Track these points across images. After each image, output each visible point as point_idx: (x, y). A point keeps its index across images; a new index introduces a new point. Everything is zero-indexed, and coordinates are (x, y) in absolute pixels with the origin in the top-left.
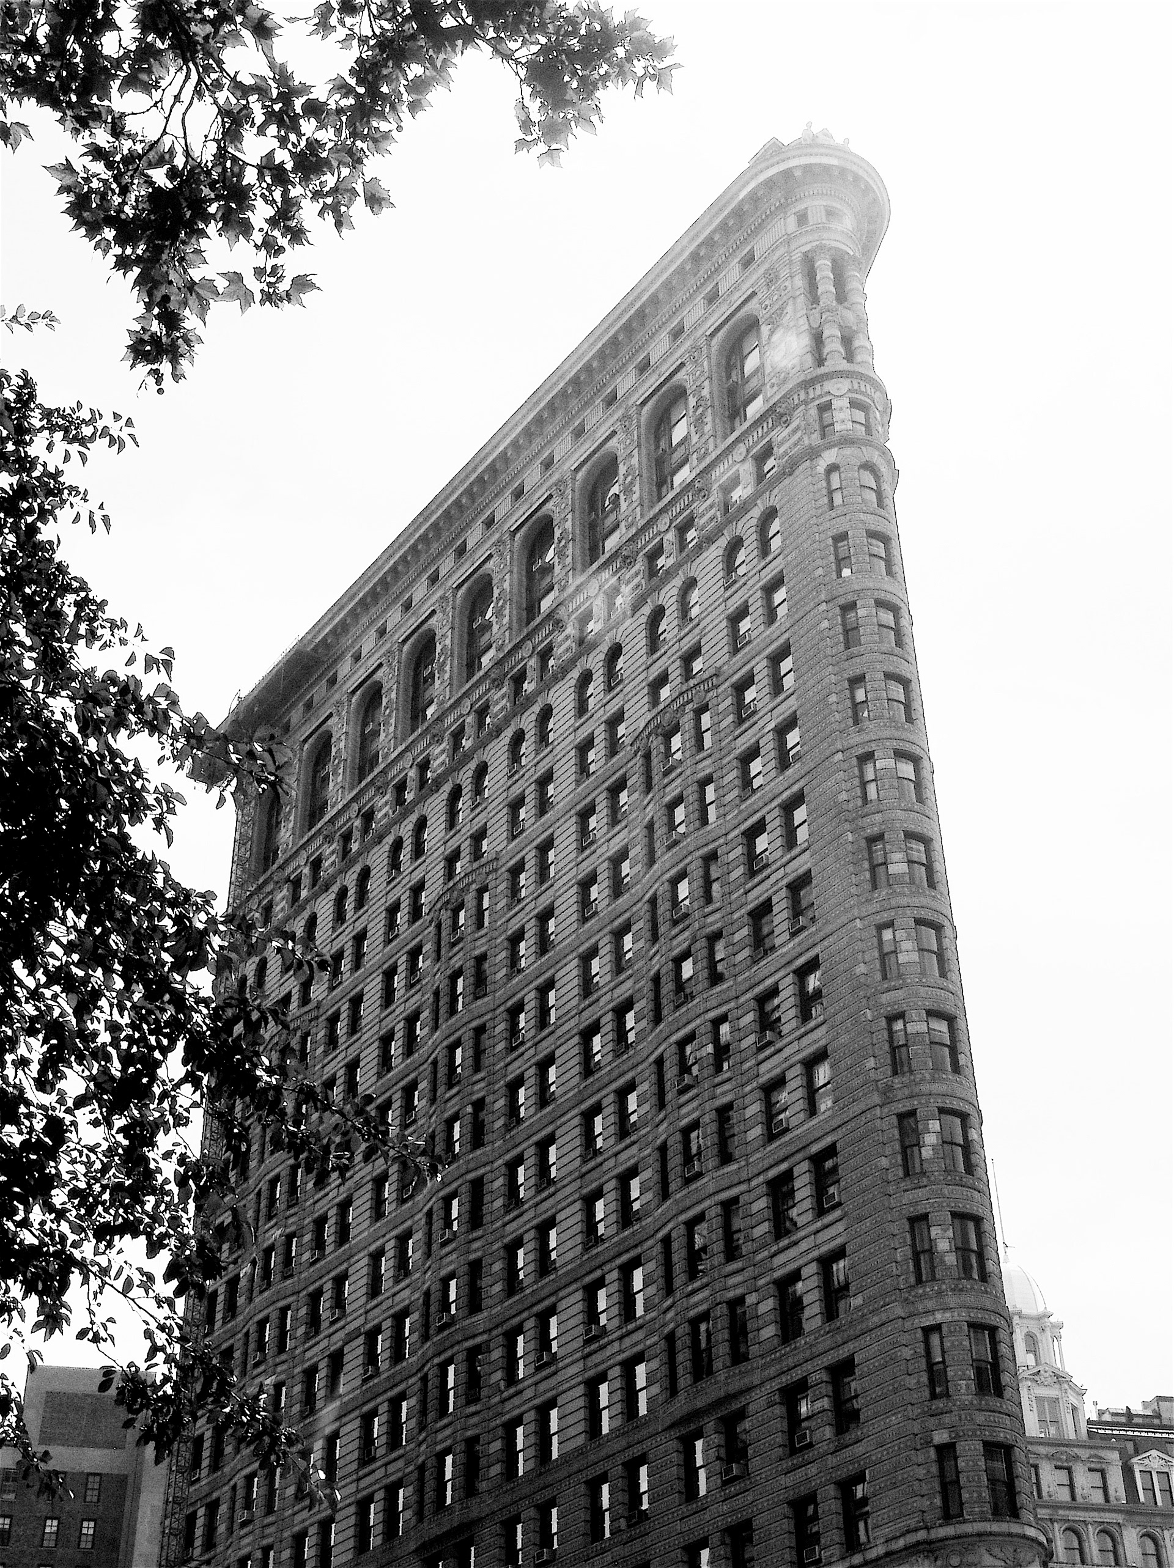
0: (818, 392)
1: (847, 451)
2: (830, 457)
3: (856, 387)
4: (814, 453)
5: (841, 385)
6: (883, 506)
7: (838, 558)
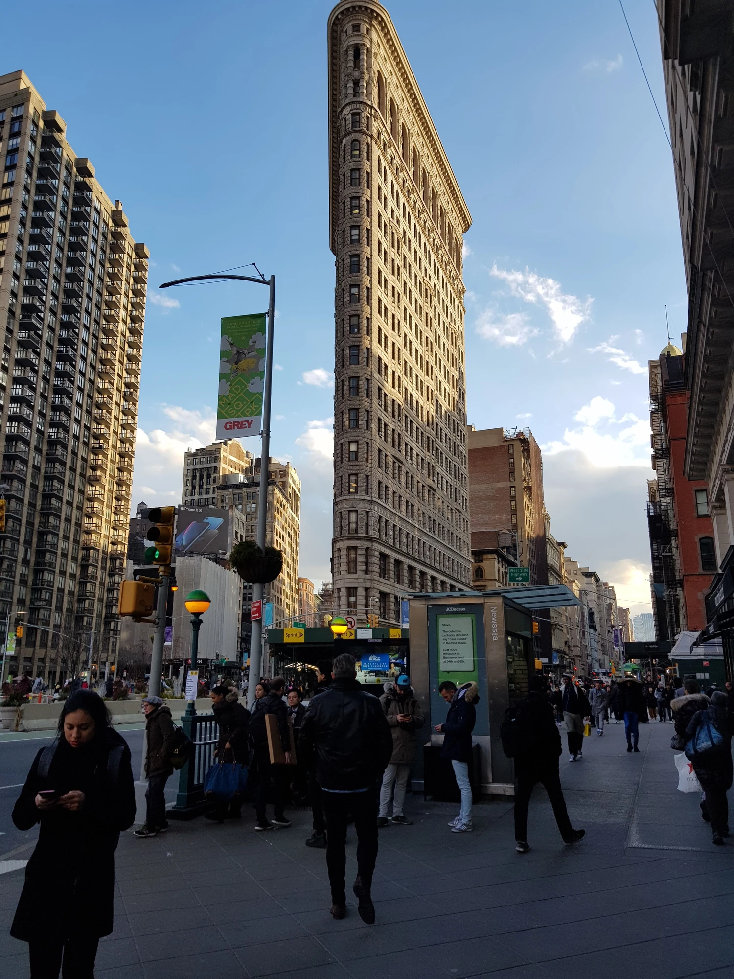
1: (348, 138)
2: (344, 141)
3: (353, 107)
4: (341, 141)
5: (348, 109)
6: (360, 155)
7: (344, 183)
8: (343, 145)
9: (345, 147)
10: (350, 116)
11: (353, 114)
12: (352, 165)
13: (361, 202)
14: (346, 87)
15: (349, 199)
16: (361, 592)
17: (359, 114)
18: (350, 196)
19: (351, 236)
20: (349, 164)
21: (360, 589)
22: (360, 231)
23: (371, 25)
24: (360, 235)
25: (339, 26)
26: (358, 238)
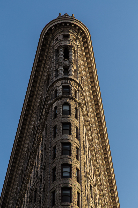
0: (54, 87)
1: (59, 101)
2: (55, 104)
3: (64, 82)
4: (51, 105)
5: (60, 82)
6: (70, 114)
7: (55, 134)
8: (54, 107)
9: (56, 108)
10: (61, 87)
11: (64, 87)
12: (63, 120)
13: (72, 147)
14: (57, 71)
15: (61, 144)
17: (69, 87)
18: (62, 141)
19: (62, 172)
20: (61, 119)
22: (71, 170)
23: (77, 38)
24: (70, 172)
25: (51, 36)
26: (68, 174)
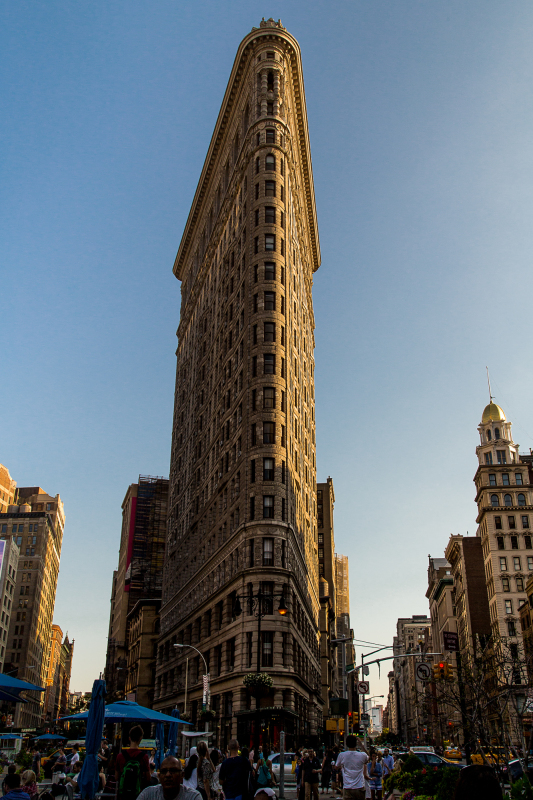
0: (256, 129)
1: (262, 151)
2: (257, 154)
3: (268, 124)
4: (253, 154)
5: (263, 125)
6: (275, 169)
7: (257, 193)
8: (255, 157)
9: (258, 159)
10: (265, 131)
11: (268, 131)
12: (266, 176)
13: (276, 212)
14: (259, 106)
15: (264, 208)
16: (278, 638)
17: (273, 131)
18: (265, 204)
19: (266, 244)
20: (264, 175)
21: (277, 634)
22: (275, 241)
23: (284, 56)
24: (274, 244)
25: (251, 51)
26: (272, 246)
